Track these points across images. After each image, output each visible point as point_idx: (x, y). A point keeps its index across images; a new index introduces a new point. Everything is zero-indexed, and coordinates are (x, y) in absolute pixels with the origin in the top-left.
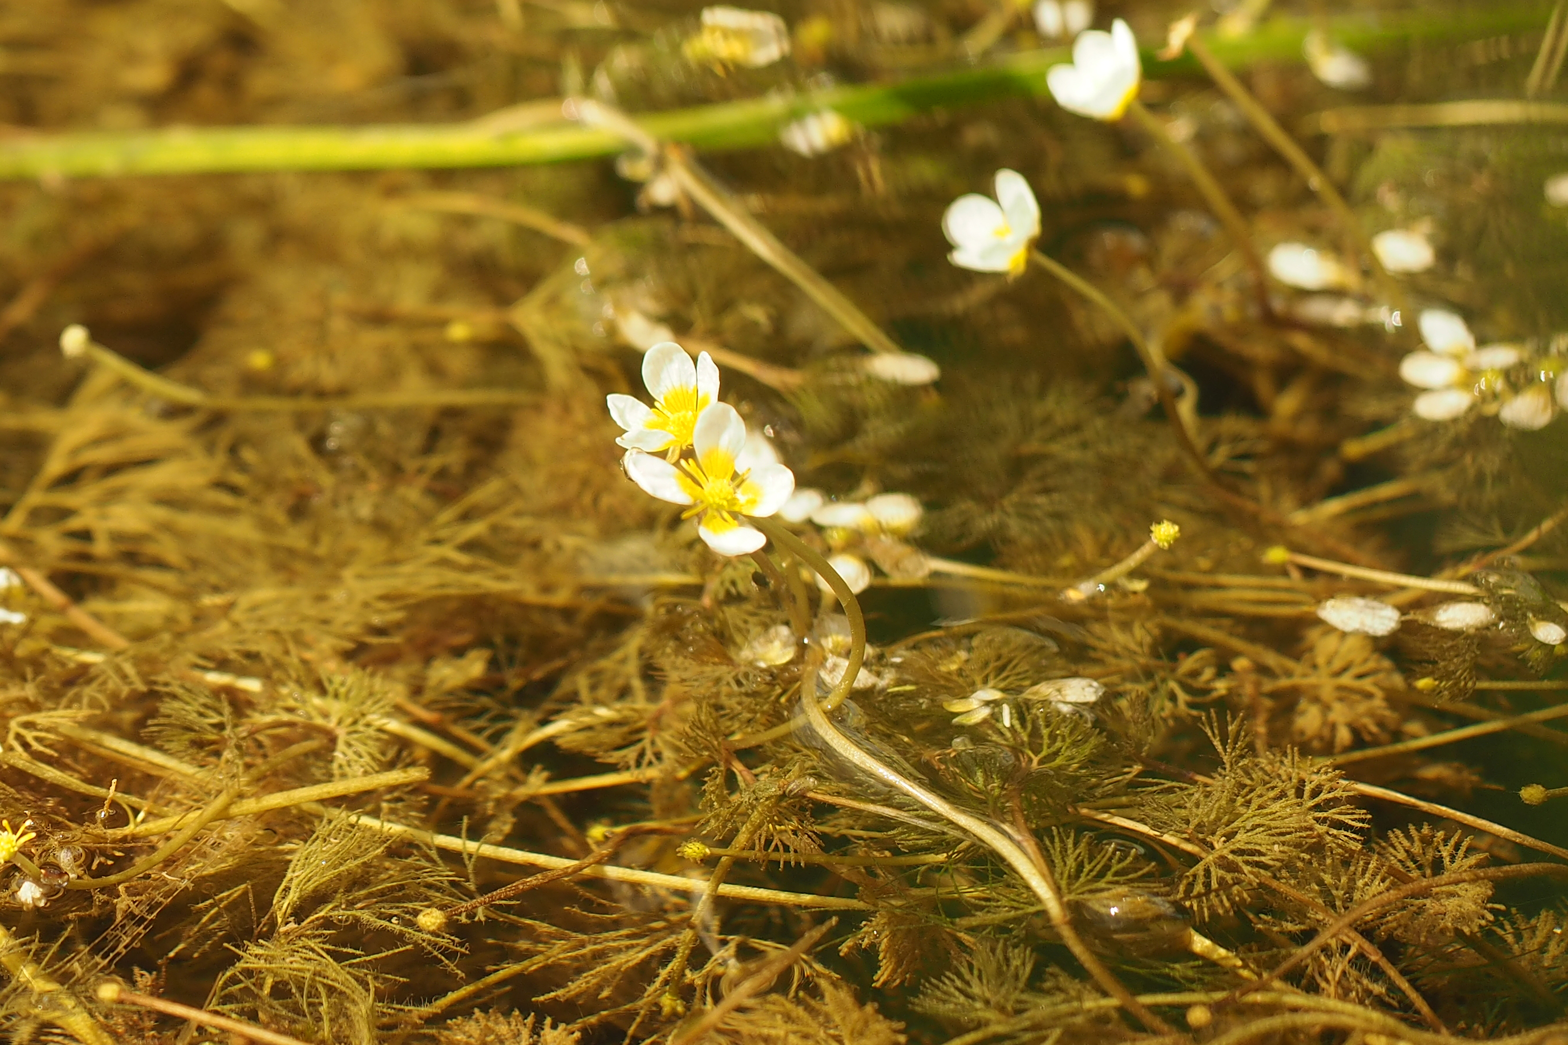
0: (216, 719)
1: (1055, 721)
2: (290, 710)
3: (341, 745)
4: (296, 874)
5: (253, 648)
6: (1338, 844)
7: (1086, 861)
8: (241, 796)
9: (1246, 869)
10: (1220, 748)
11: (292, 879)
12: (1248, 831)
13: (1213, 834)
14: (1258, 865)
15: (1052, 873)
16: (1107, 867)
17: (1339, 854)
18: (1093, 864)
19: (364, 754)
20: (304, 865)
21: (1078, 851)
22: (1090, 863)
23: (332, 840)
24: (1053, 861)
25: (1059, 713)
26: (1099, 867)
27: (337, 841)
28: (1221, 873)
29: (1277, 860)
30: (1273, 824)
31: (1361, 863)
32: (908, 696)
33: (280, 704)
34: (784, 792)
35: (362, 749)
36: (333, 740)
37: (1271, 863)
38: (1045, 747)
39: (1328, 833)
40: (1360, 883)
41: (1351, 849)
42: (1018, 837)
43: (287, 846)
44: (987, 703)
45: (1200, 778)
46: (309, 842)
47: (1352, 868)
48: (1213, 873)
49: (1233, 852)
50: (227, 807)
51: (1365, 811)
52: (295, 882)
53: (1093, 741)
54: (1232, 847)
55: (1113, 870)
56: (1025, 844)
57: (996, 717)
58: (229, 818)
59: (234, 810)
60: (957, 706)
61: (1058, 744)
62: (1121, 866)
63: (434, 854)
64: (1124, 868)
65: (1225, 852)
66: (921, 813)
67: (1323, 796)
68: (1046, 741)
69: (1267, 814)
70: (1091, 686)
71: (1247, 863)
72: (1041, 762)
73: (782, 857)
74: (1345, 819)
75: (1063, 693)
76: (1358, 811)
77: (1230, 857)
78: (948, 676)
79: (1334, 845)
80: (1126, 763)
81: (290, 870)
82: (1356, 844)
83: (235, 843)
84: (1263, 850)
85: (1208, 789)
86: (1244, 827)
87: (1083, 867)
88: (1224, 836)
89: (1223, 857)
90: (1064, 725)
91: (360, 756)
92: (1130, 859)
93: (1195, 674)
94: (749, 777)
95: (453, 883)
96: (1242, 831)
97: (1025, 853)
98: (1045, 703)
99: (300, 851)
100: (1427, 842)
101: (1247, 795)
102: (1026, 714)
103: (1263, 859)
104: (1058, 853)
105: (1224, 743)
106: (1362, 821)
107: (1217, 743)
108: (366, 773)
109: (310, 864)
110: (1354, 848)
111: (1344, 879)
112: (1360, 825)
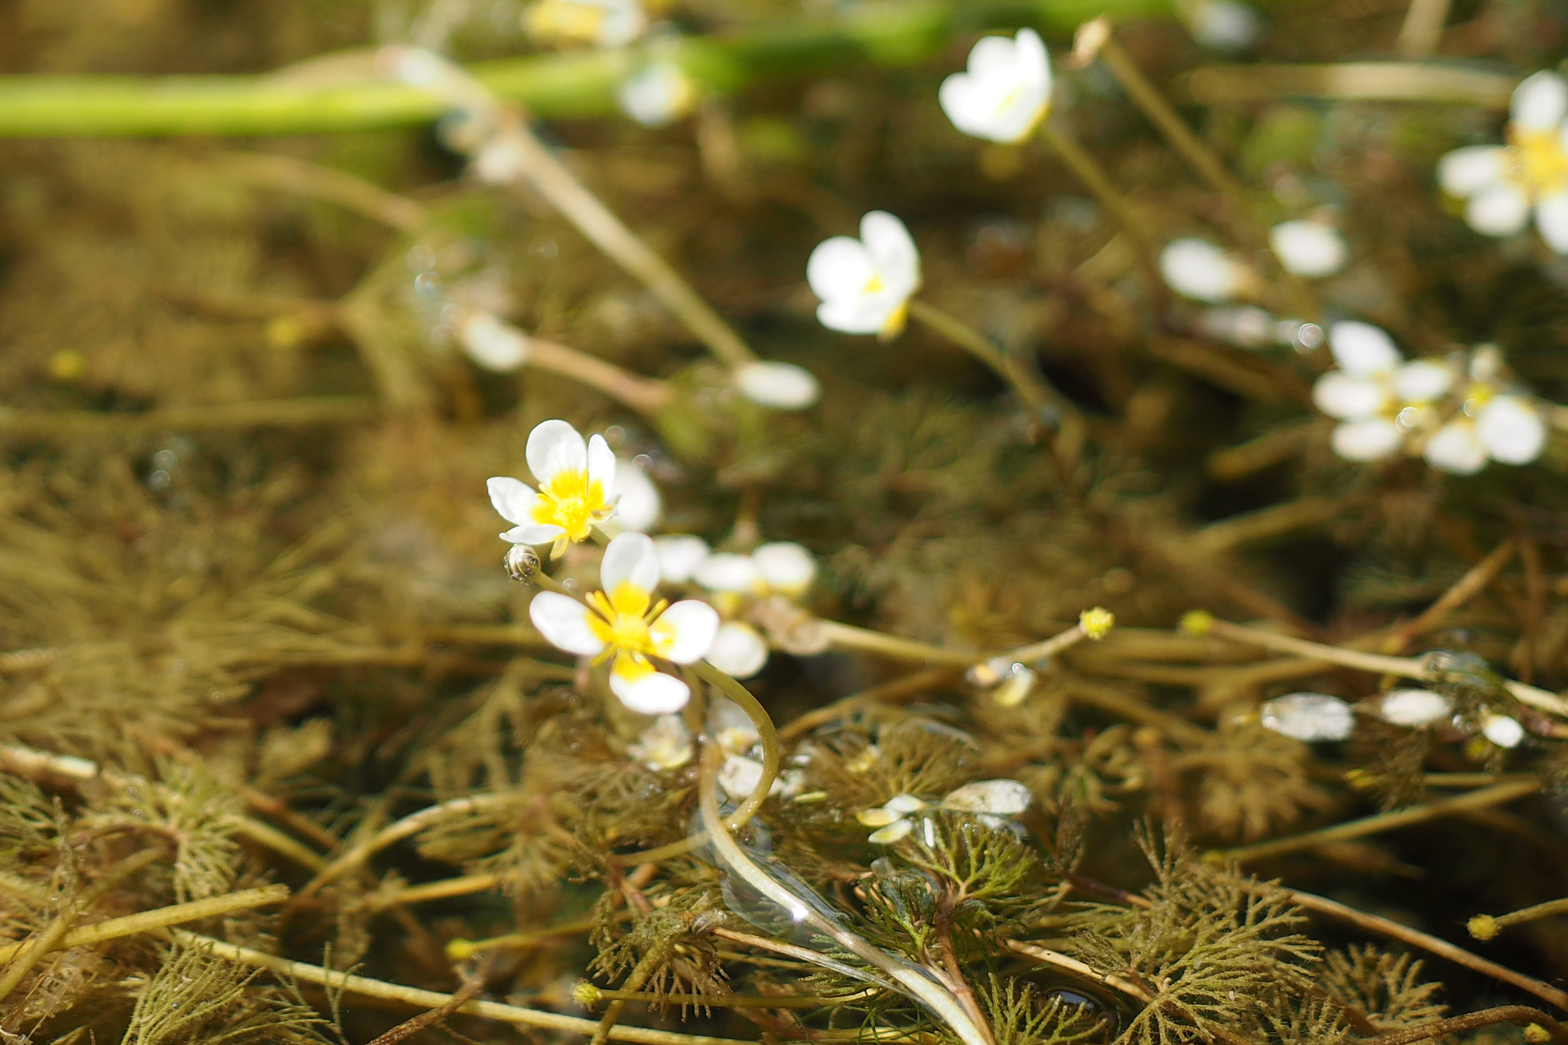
0: (44, 823)
1: (982, 839)
2: (126, 809)
3: (183, 855)
4: (144, 1020)
5: (83, 732)
6: (1286, 980)
7: (1028, 1016)
8: (79, 921)
9: (1199, 1020)
10: (1155, 863)
11: (138, 1027)
12: (1196, 971)
13: (1156, 971)
14: (1212, 1016)
15: (992, 1029)
16: (1052, 1026)
17: (1288, 993)
18: (1036, 1020)
19: (211, 866)
20: (152, 1008)
21: (1019, 1004)
22: (1032, 1019)
23: (184, 978)
24: (990, 1015)
25: (985, 828)
26: (1044, 1024)
27: (190, 980)
28: (1170, 1024)
29: (1232, 1010)
30: (1224, 963)
31: (1313, 1005)
32: (820, 806)
33: (115, 800)
34: (690, 928)
35: (207, 860)
36: (173, 847)
37: (1227, 1014)
38: (973, 870)
39: (1274, 966)
40: (1314, 1030)
41: (1302, 987)
42: (952, 988)
43: (131, 981)
44: (907, 816)
45: (1133, 899)
46: (157, 979)
47: (1303, 1011)
48: (1161, 1025)
49: (1181, 998)
50: (61, 937)
51: (1317, 942)
52: (143, 1029)
53: (1024, 863)
54: (1181, 992)
55: (1061, 1027)
56: (960, 996)
57: (916, 833)
58: (64, 950)
59: (70, 940)
60: (870, 818)
61: (987, 866)
62: (1068, 1023)
63: (293, 989)
64: (1071, 1026)
65: (1173, 998)
66: (842, 955)
67: (1269, 921)
68: (973, 863)
69: (1216, 951)
70: (1015, 791)
71: (1201, 1013)
72: (969, 891)
73: (684, 1000)
74: (1295, 950)
75: (987, 801)
76: (1309, 942)
77: (1179, 1004)
78: (858, 779)
79: (1282, 982)
80: (1052, 880)
81: (136, 1013)
82: (1308, 981)
83: (75, 984)
84: (1216, 995)
85: (1146, 913)
86: (1192, 966)
87: (1026, 1024)
88: (1169, 975)
89: (1169, 1004)
90: (991, 843)
91: (206, 869)
92: (1078, 1014)
93: (1106, 757)
94: (642, 902)
95: (316, 1026)
96: (1188, 971)
97: (961, 1006)
98: (970, 816)
99: (146, 988)
100: (1371, 966)
101: (1191, 925)
102: (950, 830)
103: (1216, 1008)
104: (996, 1007)
105: (1161, 858)
106: (1315, 953)
107: (1152, 857)
108: (214, 893)
109: (160, 1007)
110: (1305, 986)
111: (1295, 1025)
112: (1312, 958)
